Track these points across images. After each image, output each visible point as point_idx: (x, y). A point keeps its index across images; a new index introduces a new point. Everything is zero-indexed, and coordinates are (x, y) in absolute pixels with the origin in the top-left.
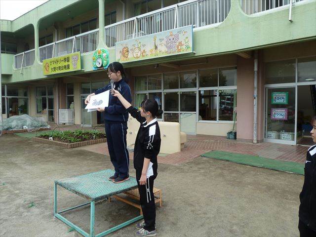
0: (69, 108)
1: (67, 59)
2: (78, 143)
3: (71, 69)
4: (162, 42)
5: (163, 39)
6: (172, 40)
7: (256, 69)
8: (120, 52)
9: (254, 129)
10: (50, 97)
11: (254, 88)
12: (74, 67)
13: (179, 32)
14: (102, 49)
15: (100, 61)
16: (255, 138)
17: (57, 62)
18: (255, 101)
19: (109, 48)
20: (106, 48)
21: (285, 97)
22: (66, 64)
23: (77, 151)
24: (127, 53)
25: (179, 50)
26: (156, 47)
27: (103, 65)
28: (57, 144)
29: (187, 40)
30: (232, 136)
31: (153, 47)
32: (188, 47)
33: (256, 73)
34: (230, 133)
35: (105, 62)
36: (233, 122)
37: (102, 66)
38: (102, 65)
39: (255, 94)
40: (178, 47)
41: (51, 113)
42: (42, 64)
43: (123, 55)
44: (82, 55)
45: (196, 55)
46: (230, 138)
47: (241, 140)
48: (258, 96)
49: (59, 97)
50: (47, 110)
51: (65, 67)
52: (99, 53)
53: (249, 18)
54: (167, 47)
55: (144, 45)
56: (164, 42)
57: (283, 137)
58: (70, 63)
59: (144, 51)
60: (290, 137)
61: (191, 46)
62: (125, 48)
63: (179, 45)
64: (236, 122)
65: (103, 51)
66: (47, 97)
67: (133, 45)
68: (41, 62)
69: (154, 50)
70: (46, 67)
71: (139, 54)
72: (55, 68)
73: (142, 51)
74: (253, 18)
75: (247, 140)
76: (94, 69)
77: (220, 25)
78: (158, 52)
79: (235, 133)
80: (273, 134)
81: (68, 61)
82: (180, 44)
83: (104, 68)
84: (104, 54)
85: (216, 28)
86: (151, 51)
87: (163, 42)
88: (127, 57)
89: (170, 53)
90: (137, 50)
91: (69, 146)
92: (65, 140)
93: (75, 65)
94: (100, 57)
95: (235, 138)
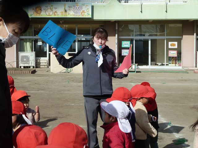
4: (70, 9)
7: (117, 28)
8: (34, 9)
13: (83, 5)
18: (117, 46)
21: (129, 44)
24: (39, 11)
26: (66, 11)
48: (118, 43)
53: (121, 5)
55: (56, 8)
59: (56, 12)
61: (90, 14)
67: (46, 6)
71: (51, 13)
74: (124, 6)
86: (62, 13)
88: (40, 14)
89: (76, 16)
90: (49, 10)
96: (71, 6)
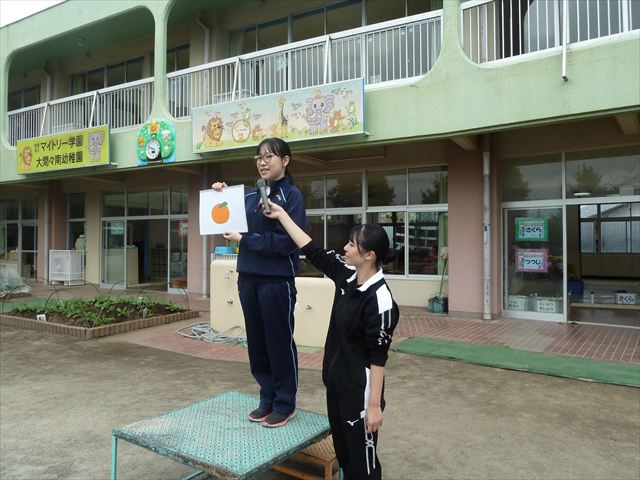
0: (72, 246)
1: (77, 141)
2: (108, 326)
3: (87, 162)
4: (297, 111)
5: (300, 105)
6: (319, 107)
7: (486, 171)
8: (204, 128)
9: (486, 290)
10: (29, 223)
11: (483, 208)
12: (94, 157)
13: (336, 91)
14: (159, 120)
15: (155, 146)
16: (487, 310)
17: (52, 144)
18: (487, 235)
19: (175, 120)
20: (169, 119)
21: (541, 228)
22: (75, 149)
23: (110, 344)
24: (218, 131)
25: (335, 129)
26: (284, 121)
27: (163, 155)
28: (57, 330)
29: (352, 108)
30: (439, 307)
31: (278, 120)
32: (354, 123)
33: (487, 178)
34: (434, 300)
35: (166, 148)
36: (438, 277)
37: (159, 157)
38: (160, 154)
39: (487, 221)
40: (332, 122)
41: (29, 260)
42: (14, 148)
43: (211, 134)
44: (114, 131)
45: (371, 139)
46: (435, 309)
47: (459, 314)
48: (490, 225)
49: (50, 223)
50: (19, 251)
51: (72, 157)
52: (153, 129)
53: (479, 69)
54: (308, 121)
55: (257, 116)
56: (302, 110)
57: (539, 306)
58: (84, 149)
59: (258, 128)
60: (554, 307)
61: (361, 120)
62: (213, 120)
63: (335, 118)
64: (446, 277)
65: (164, 126)
66: (20, 223)
67: (232, 115)
68: (13, 143)
70: (26, 156)
71: (246, 134)
72: (46, 158)
73: (253, 127)
74: (489, 70)
75: (470, 315)
76: (140, 163)
77: (420, 81)
78: (289, 130)
79: (446, 301)
80: (520, 301)
81: (80, 144)
82: (338, 115)
83: (165, 161)
84: (165, 132)
85: (411, 86)
86: (274, 128)
87: (299, 110)
88: (219, 140)
89: (316, 133)
90: (241, 126)
91: (88, 335)
92: (77, 320)
93: (95, 152)
94: (155, 137)
95: (446, 310)
96: (298, 102)
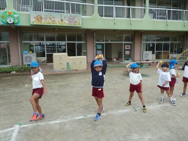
7: (95, 36)
8: (35, 17)
13: (75, 16)
14: (12, 11)
15: (11, 19)
18: (95, 48)
19: (19, 12)
21: (101, 47)
26: (62, 20)
29: (79, 21)
32: (80, 24)
35: (16, 20)
38: (14, 22)
39: (95, 45)
52: (9, 13)
55: (54, 18)
59: (54, 21)
63: (75, 22)
65: (15, 13)
67: (45, 16)
69: (61, 21)
71: (50, 22)
76: (2, 24)
77: (91, 18)
83: (15, 25)
84: (16, 16)
86: (59, 21)
88: (41, 22)
90: (49, 19)
96: (66, 16)
